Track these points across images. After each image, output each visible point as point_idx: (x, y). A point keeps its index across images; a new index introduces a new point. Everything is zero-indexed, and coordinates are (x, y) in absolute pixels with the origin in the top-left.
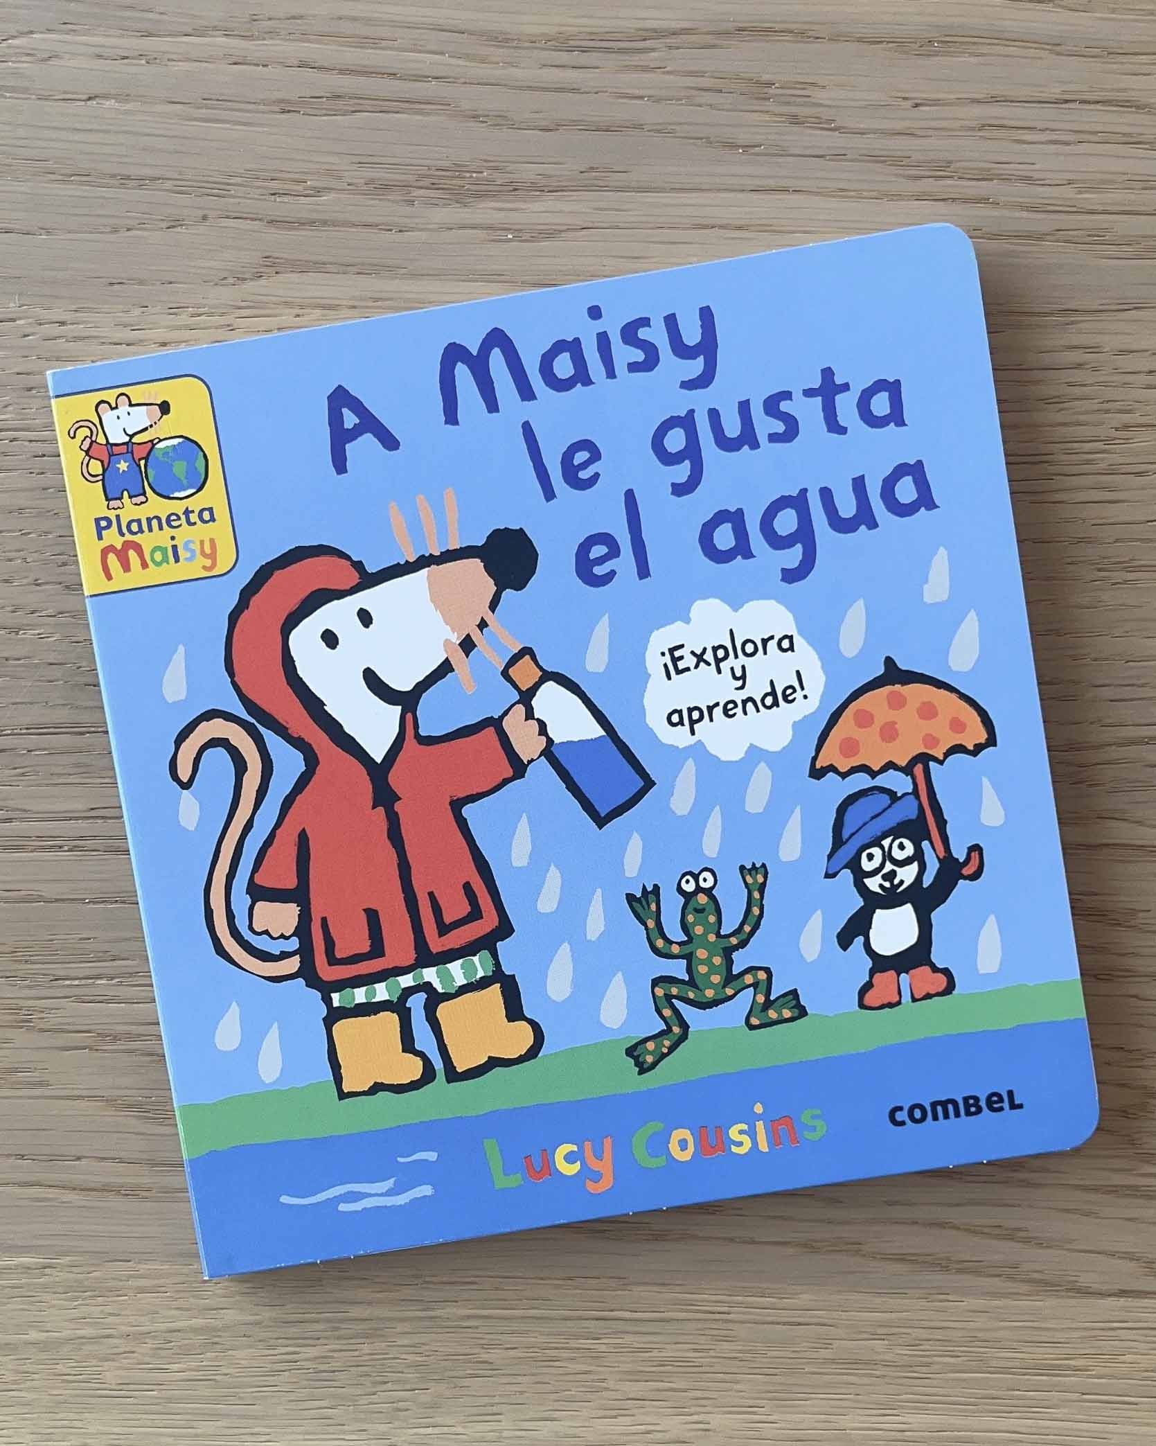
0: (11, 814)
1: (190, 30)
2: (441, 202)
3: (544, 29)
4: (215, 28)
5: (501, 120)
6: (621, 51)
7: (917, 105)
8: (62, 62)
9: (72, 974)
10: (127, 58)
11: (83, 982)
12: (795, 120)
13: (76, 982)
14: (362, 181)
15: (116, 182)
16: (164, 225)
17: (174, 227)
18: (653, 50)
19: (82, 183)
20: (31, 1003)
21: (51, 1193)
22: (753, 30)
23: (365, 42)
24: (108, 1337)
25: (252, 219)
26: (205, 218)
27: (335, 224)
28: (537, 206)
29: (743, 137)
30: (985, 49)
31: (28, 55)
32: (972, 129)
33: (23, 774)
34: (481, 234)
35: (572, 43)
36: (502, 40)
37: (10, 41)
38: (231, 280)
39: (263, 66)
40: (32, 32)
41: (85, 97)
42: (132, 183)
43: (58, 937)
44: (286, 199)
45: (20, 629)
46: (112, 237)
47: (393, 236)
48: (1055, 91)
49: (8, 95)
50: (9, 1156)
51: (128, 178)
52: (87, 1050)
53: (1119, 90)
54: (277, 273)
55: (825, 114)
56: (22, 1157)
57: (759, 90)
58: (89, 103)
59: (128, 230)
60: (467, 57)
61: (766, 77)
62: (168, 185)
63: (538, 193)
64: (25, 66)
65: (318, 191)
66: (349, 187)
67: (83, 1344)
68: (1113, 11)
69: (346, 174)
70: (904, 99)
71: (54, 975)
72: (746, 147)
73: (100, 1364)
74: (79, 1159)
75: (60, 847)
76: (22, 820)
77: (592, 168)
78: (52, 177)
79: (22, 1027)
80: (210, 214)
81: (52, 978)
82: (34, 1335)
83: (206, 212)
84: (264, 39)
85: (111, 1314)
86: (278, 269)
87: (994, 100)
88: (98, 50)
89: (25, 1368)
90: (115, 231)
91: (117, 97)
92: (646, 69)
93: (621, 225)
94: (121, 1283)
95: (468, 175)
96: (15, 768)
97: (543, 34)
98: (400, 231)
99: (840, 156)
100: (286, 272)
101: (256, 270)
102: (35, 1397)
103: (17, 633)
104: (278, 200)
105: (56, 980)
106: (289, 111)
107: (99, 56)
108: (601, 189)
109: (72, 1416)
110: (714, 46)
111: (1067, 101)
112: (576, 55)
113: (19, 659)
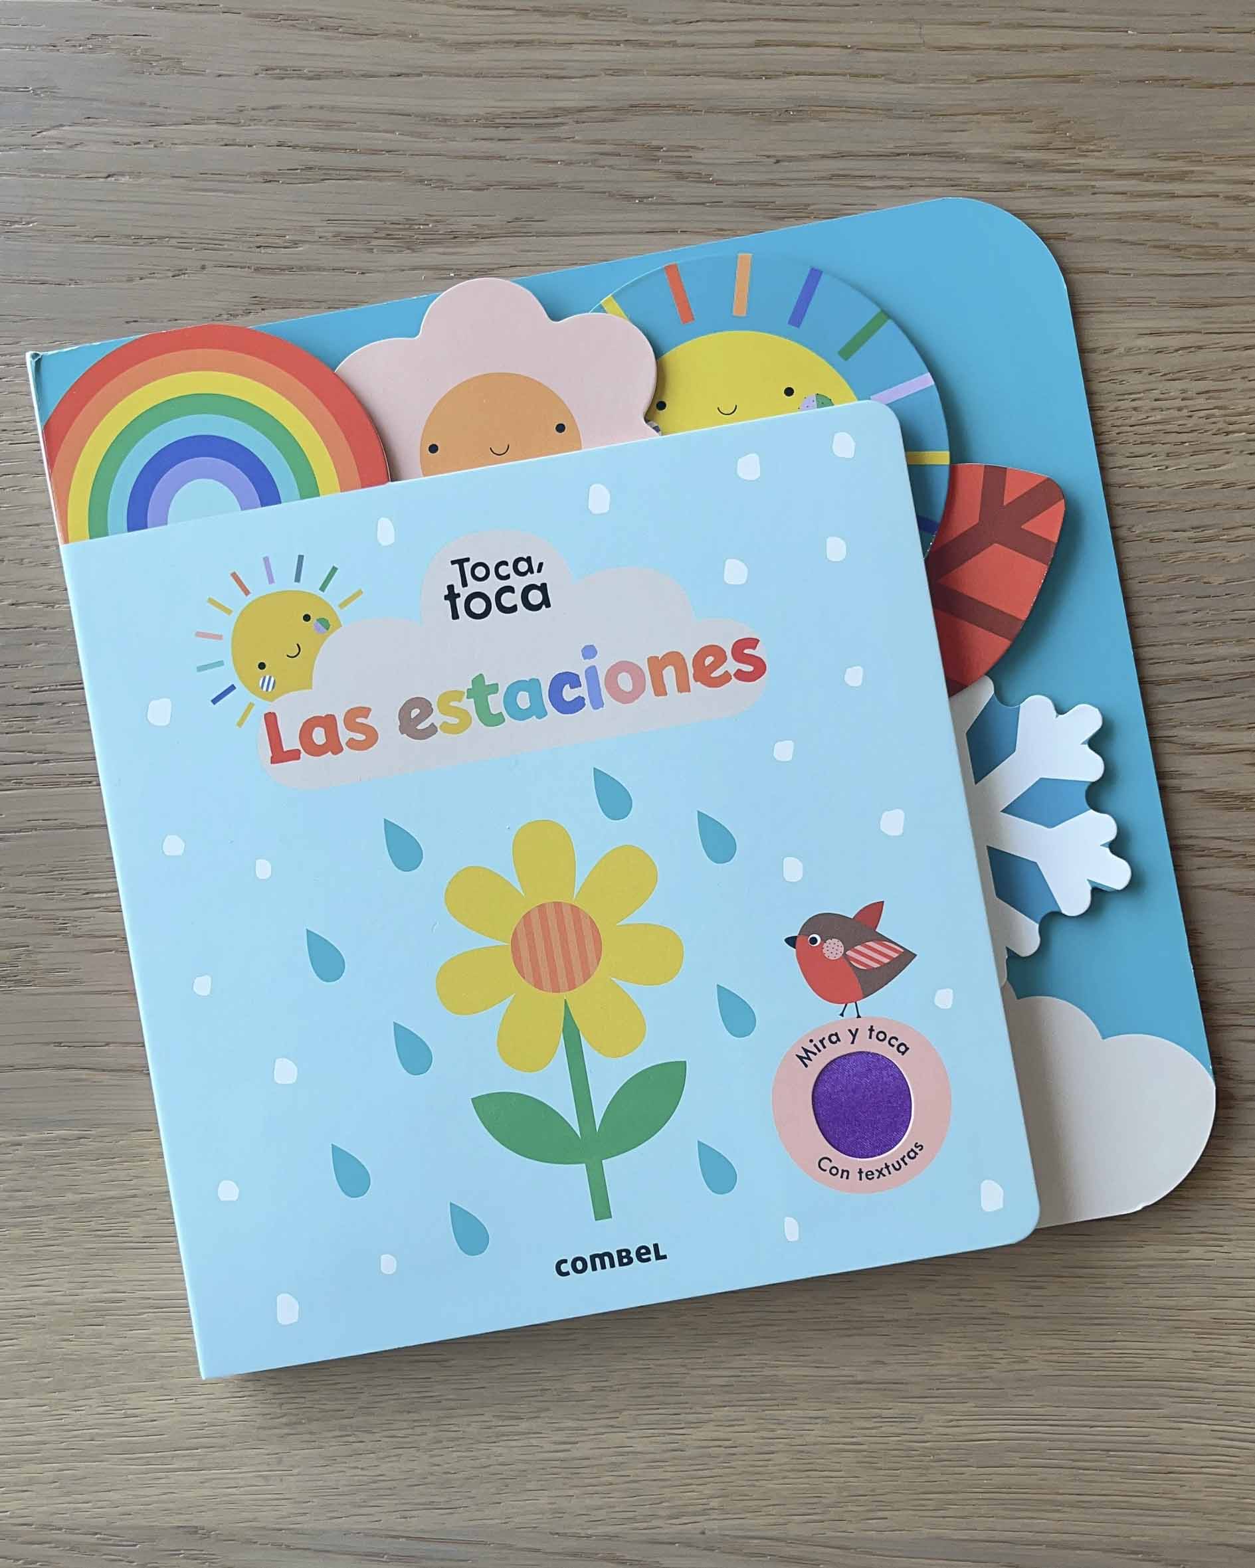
0: (49, 756)
1: (187, 120)
2: (395, 249)
3: (475, 111)
4: (209, 118)
5: (441, 183)
6: (537, 126)
7: (778, 162)
8: (85, 149)
9: (101, 888)
10: (139, 143)
11: (109, 895)
12: (680, 176)
13: (104, 895)
14: (331, 234)
15: (130, 242)
16: (170, 274)
17: (179, 275)
18: (563, 124)
19: (103, 243)
20: (65, 914)
21: (84, 1074)
22: (645, 106)
23: (329, 125)
24: (134, 1196)
25: (241, 268)
26: (203, 267)
27: (309, 268)
28: (472, 250)
29: (639, 190)
30: (828, 116)
31: (58, 143)
32: (823, 178)
33: (58, 723)
34: (430, 273)
35: (498, 121)
36: (443, 120)
37: (44, 133)
38: (225, 317)
39: (249, 146)
40: (62, 126)
41: (106, 175)
42: (142, 242)
43: (88, 857)
44: (269, 250)
45: (55, 603)
46: (127, 285)
47: (354, 278)
48: (890, 146)
49: (43, 175)
50: (48, 1044)
51: (140, 238)
52: (113, 952)
53: (940, 144)
54: (263, 309)
55: (704, 170)
56: (59, 1044)
57: (650, 153)
58: (109, 179)
59: (141, 279)
60: (411, 134)
61: (654, 143)
62: (174, 242)
63: (474, 240)
64: (56, 152)
65: (295, 243)
66: (321, 240)
67: (113, 1203)
68: (933, 81)
69: (317, 229)
70: (768, 157)
71: (85, 889)
72: (641, 199)
73: (127, 1220)
74: (107, 1044)
75: (90, 782)
76: (56, 760)
77: (516, 219)
78: (77, 238)
79: (59, 934)
80: (206, 263)
81: (84, 892)
82: (70, 1197)
83: (203, 263)
84: (249, 125)
85: (137, 1177)
86: (263, 307)
87: (842, 155)
88: (113, 138)
89: (64, 1226)
90: (130, 280)
91: (131, 174)
92: (558, 140)
93: (542, 263)
94: (145, 1150)
95: (417, 227)
96: (52, 718)
97: (475, 115)
98: (363, 273)
99: (716, 203)
100: (270, 308)
101: (244, 308)
102: (70, 1251)
103: (53, 607)
104: (263, 251)
105: (88, 893)
106: (270, 181)
107: (116, 143)
108: (527, 234)
109: (106, 1266)
110: (612, 120)
111: (899, 155)
112: (502, 132)
113: (55, 628)
